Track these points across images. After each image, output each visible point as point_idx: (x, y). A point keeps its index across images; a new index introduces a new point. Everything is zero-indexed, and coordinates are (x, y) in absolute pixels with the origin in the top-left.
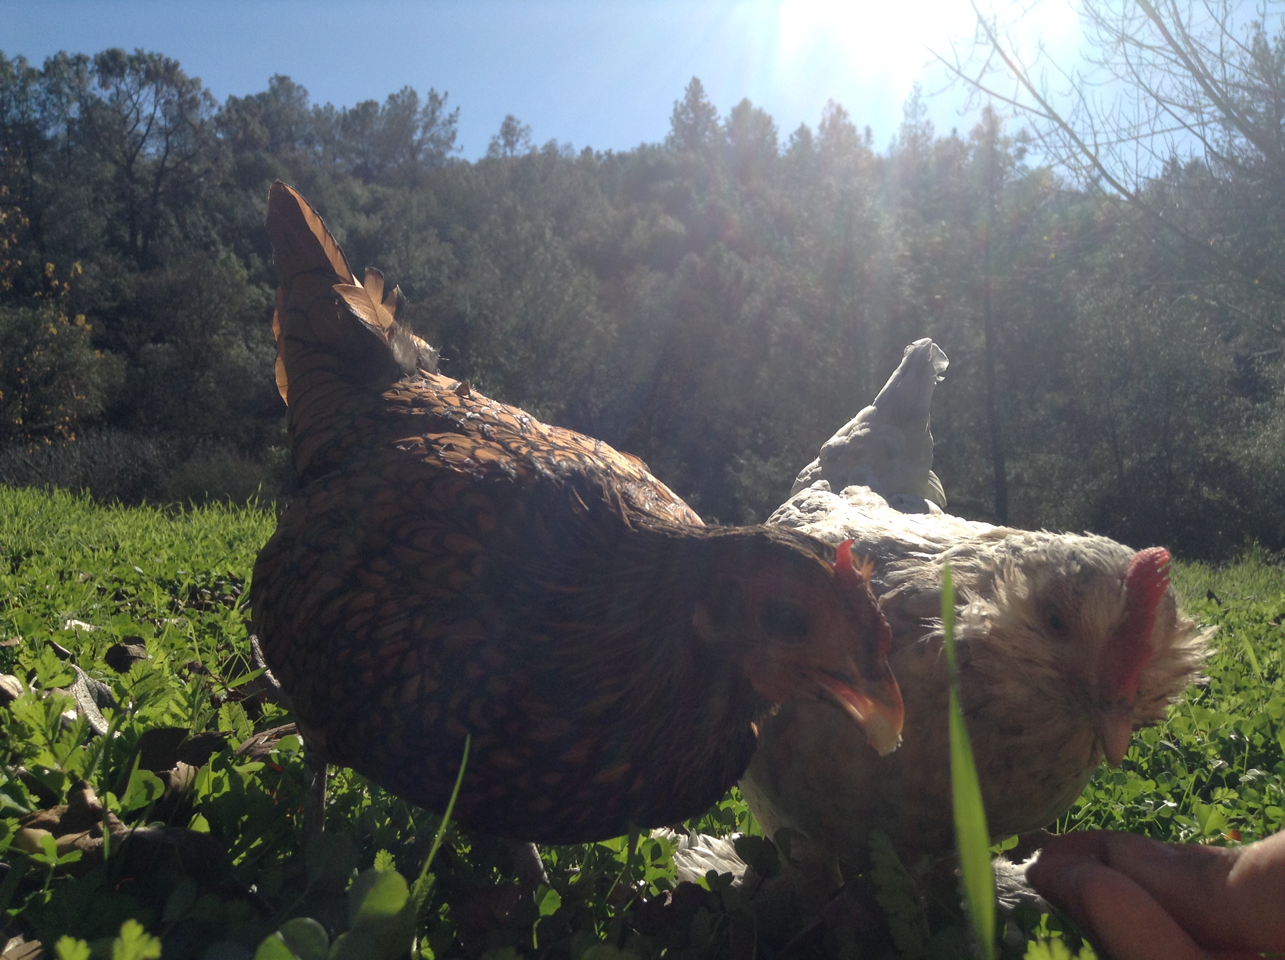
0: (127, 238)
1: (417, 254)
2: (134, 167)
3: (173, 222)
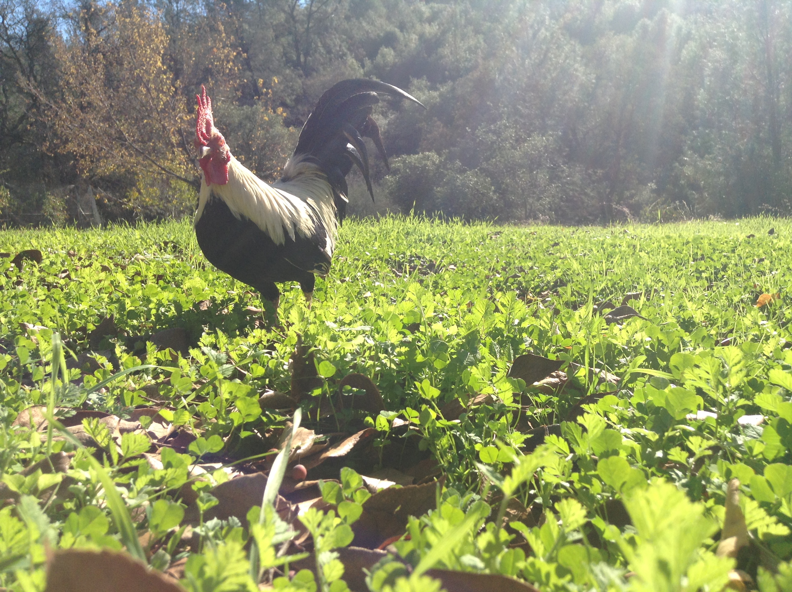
0: (295, 58)
2: (295, 13)
3: (319, 44)
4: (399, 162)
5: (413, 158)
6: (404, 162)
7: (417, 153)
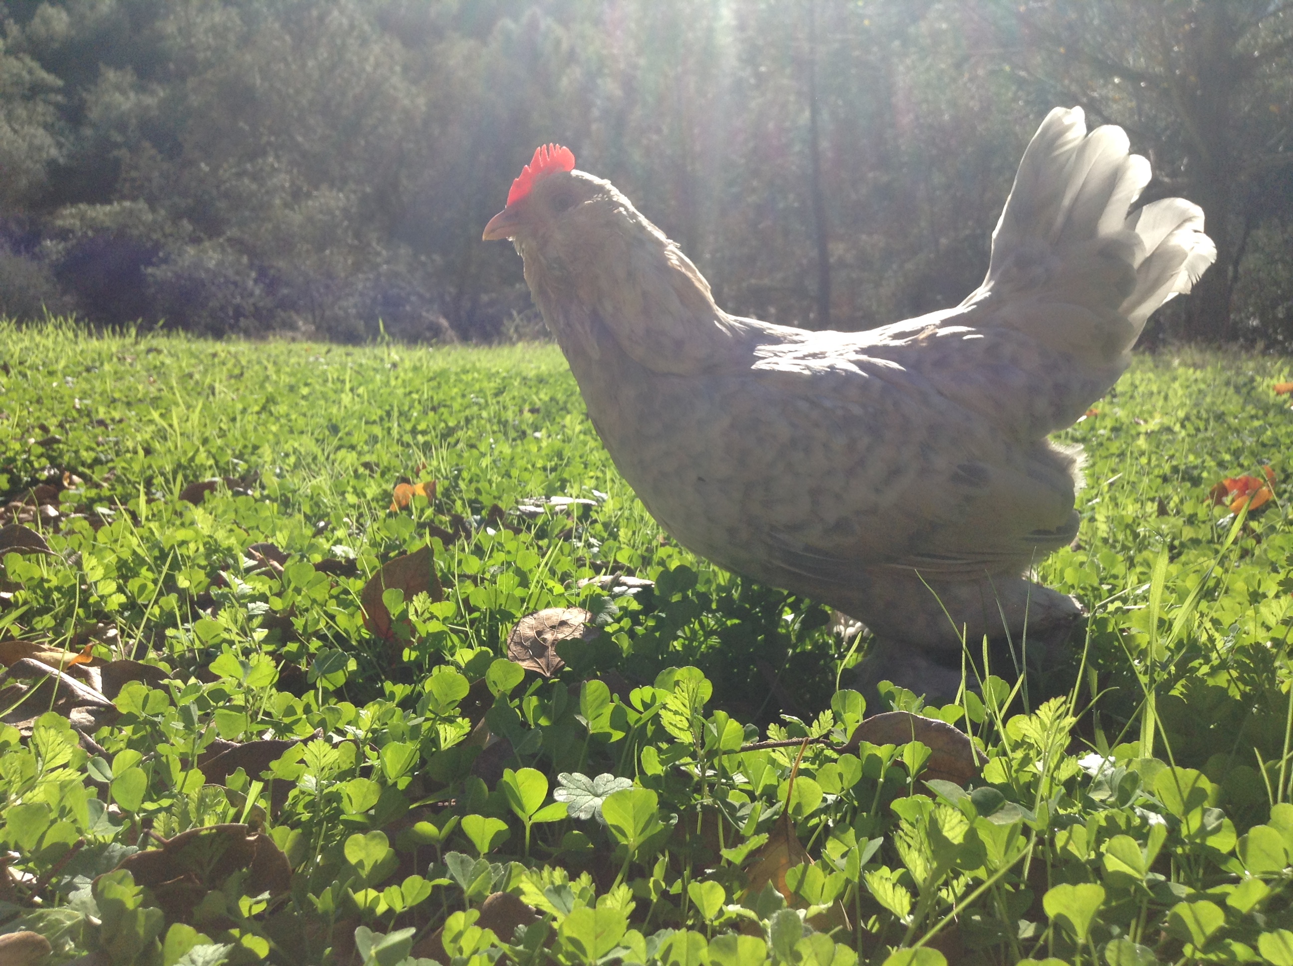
1: (199, 20)
4: (72, 216)
5: (101, 213)
6: (82, 218)
7: (109, 202)
